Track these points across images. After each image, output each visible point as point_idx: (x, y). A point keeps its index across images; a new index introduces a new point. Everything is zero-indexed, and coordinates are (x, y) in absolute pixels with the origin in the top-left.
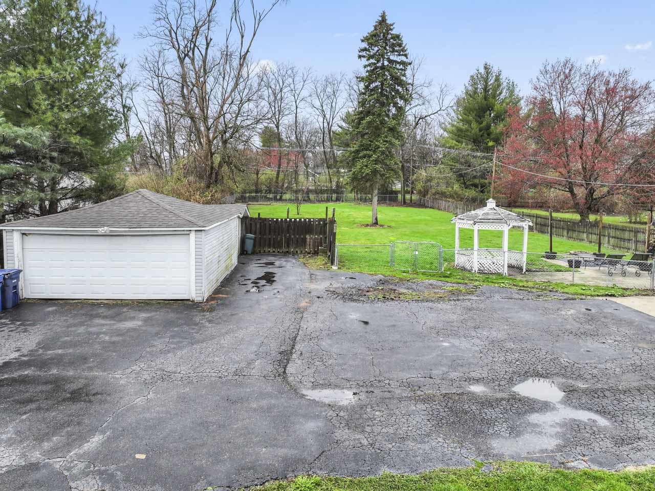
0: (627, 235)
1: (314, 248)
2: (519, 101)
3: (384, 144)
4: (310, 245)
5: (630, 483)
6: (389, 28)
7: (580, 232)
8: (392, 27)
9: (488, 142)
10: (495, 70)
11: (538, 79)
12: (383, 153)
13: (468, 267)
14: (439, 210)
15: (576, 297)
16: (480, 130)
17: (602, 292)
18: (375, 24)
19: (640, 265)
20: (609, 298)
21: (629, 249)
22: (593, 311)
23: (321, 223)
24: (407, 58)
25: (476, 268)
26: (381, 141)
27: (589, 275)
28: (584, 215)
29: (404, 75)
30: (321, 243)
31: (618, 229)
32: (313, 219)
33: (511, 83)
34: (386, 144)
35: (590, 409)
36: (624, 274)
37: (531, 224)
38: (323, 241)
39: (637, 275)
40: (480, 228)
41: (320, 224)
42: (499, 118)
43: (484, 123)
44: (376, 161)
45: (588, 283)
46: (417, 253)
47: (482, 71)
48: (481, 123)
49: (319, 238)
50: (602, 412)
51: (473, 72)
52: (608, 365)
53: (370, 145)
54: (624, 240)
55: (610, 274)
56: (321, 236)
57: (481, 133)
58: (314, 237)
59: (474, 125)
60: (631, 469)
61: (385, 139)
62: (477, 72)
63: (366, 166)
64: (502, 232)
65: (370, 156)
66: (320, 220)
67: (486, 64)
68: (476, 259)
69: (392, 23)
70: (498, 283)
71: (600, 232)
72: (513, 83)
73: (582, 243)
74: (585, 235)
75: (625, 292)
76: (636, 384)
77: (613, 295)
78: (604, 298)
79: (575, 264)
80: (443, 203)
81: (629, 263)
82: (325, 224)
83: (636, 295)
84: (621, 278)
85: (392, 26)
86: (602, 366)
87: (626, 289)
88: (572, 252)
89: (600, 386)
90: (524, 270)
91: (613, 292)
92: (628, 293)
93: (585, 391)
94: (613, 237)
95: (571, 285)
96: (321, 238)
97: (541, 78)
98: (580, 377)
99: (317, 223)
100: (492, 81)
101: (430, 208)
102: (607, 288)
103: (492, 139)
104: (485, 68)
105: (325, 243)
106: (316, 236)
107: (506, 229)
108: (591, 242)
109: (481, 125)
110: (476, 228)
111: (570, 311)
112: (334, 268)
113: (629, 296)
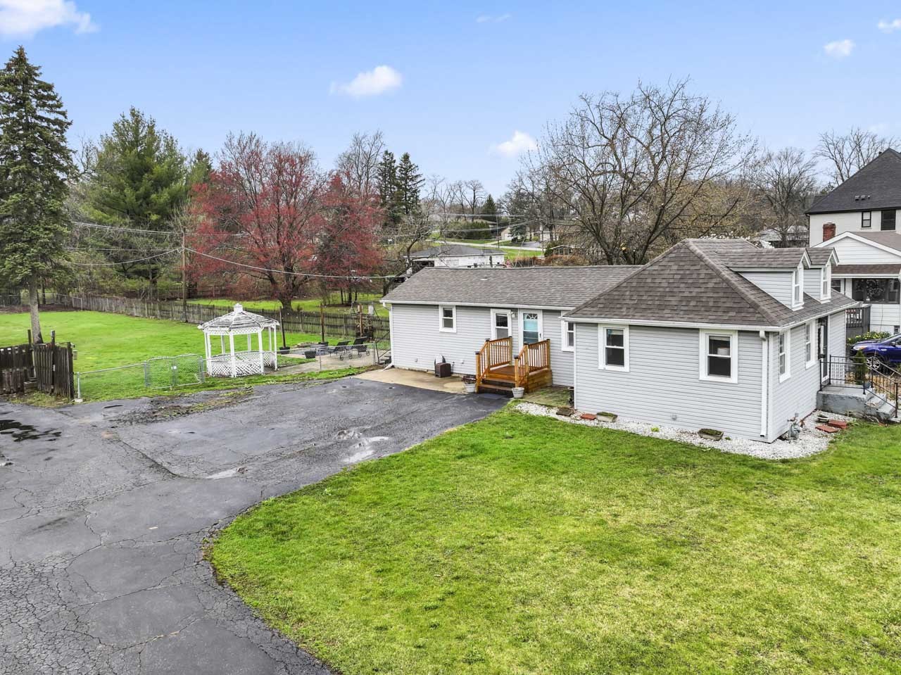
0: (338, 322)
1: (16, 385)
2: (182, 161)
3: (46, 234)
4: (9, 382)
5: (408, 454)
6: (31, 72)
7: (295, 323)
8: (36, 72)
9: (150, 214)
10: (146, 118)
11: (223, 153)
12: (44, 245)
13: (225, 373)
14: (100, 311)
15: (331, 380)
16: (137, 199)
17: (344, 374)
18: (7, 62)
19: (358, 348)
20: (352, 377)
21: (341, 334)
22: (348, 387)
23: (24, 351)
24: (66, 117)
25: (234, 374)
26: (41, 230)
27: (325, 362)
28: (286, 303)
29: (63, 139)
30: (26, 376)
31: (331, 317)
32: (11, 347)
33: (169, 138)
34: (49, 234)
35: (379, 436)
36: (351, 357)
37: (278, 324)
38: (28, 374)
39: (360, 356)
40: (235, 334)
41: (22, 353)
42: (160, 183)
43: (142, 190)
44: (34, 258)
45: (331, 369)
46: (175, 368)
47: (129, 118)
48: (137, 189)
49: (22, 370)
50: (384, 435)
51: (118, 118)
52: (376, 414)
53: (22, 234)
54: (336, 327)
55: (341, 358)
56: (25, 368)
57: (139, 202)
58: (14, 371)
59: (128, 191)
60: (407, 449)
61: (47, 226)
62: (122, 118)
63: (21, 264)
64: (256, 335)
65: (24, 251)
66: (21, 347)
67: (133, 110)
68: (234, 366)
69: (37, 66)
70: (265, 382)
71: (323, 322)
72: (171, 137)
73: (299, 334)
74: (301, 326)
75: (360, 370)
76: (393, 419)
77: (353, 374)
78: (349, 377)
79: (311, 355)
80: (106, 303)
81: (352, 348)
82: (29, 353)
83: (367, 371)
84: (349, 361)
85: (37, 69)
86: (373, 415)
87: (359, 368)
88: (299, 344)
89: (376, 424)
90: (276, 367)
91: (352, 372)
92: (361, 370)
93: (371, 429)
94: (327, 325)
95: (320, 372)
96: (25, 370)
97: (228, 153)
98: (365, 424)
99: (17, 352)
100: (143, 132)
101: (84, 309)
102: (346, 370)
103: (155, 210)
104: (133, 114)
105: (32, 375)
106: (18, 370)
107: (259, 331)
108: (307, 332)
109: (138, 192)
110: (232, 334)
111: (334, 391)
112: (78, 401)
113: (362, 372)
